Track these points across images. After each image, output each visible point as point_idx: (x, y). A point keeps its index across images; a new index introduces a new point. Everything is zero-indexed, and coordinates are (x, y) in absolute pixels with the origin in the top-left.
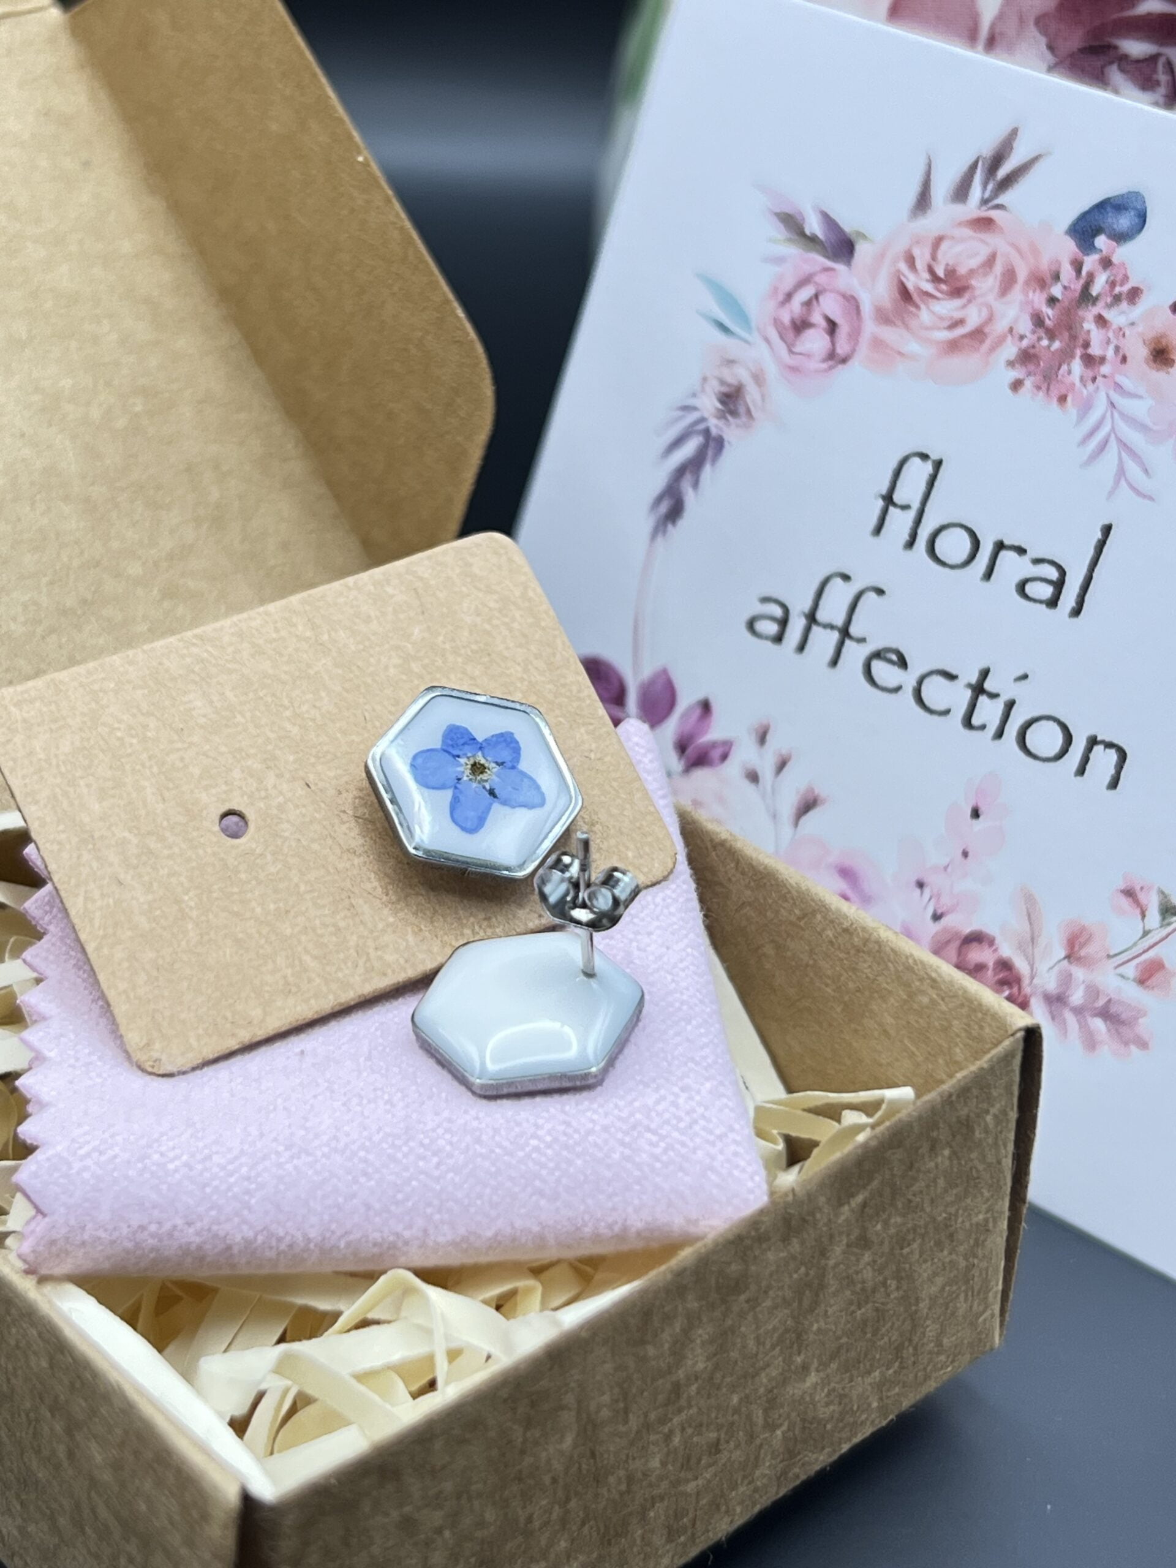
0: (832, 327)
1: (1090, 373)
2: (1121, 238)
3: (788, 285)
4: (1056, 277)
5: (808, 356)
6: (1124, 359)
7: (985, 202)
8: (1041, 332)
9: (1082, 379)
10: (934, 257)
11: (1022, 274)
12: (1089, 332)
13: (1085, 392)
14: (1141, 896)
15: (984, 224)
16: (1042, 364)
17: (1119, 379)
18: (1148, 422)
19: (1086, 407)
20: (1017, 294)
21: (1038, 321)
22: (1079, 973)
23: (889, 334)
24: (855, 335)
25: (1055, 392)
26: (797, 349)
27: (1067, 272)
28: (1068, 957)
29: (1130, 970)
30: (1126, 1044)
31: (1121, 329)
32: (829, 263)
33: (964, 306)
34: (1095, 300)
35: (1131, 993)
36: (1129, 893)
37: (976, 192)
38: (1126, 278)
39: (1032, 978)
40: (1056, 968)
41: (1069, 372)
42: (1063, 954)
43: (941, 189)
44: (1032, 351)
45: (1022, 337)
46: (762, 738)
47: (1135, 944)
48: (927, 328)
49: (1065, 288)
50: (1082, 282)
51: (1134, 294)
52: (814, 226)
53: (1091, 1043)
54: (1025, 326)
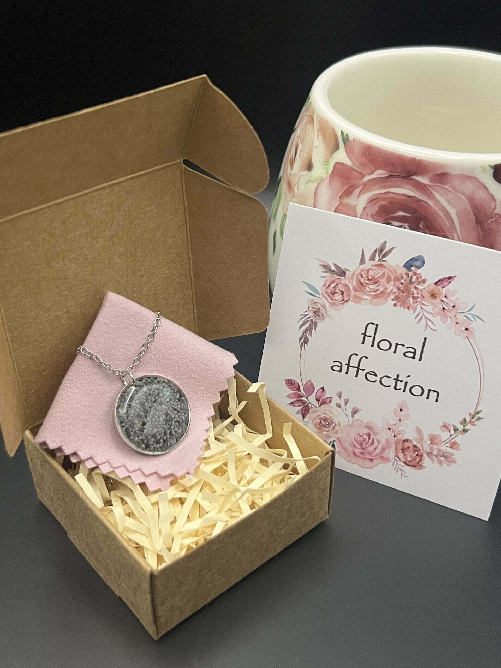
0: (342, 293)
1: (415, 301)
2: (418, 267)
3: (328, 283)
4: (403, 278)
5: (337, 300)
6: (424, 297)
7: (379, 260)
8: (400, 292)
9: (413, 302)
10: (368, 274)
11: (393, 277)
12: (413, 291)
13: (414, 306)
14: (448, 427)
15: (380, 266)
16: (402, 299)
17: (423, 302)
18: (433, 313)
19: (415, 310)
20: (392, 282)
21: (399, 289)
22: (435, 447)
23: (358, 294)
24: (349, 295)
25: (406, 306)
26: (334, 299)
27: (405, 276)
28: (431, 443)
29: (448, 445)
30: (450, 462)
31: (421, 289)
32: (339, 277)
33: (378, 286)
34: (414, 283)
35: (449, 450)
36: (445, 426)
37: (377, 258)
38: (421, 277)
39: (423, 449)
40: (428, 447)
41: (409, 301)
42: (430, 443)
43: (367, 257)
44: (398, 296)
45: (395, 293)
46: (340, 396)
47: (449, 438)
48: (369, 292)
49: (405, 280)
50: (409, 279)
51: (424, 281)
52: (333, 268)
53: (440, 463)
54: (395, 290)
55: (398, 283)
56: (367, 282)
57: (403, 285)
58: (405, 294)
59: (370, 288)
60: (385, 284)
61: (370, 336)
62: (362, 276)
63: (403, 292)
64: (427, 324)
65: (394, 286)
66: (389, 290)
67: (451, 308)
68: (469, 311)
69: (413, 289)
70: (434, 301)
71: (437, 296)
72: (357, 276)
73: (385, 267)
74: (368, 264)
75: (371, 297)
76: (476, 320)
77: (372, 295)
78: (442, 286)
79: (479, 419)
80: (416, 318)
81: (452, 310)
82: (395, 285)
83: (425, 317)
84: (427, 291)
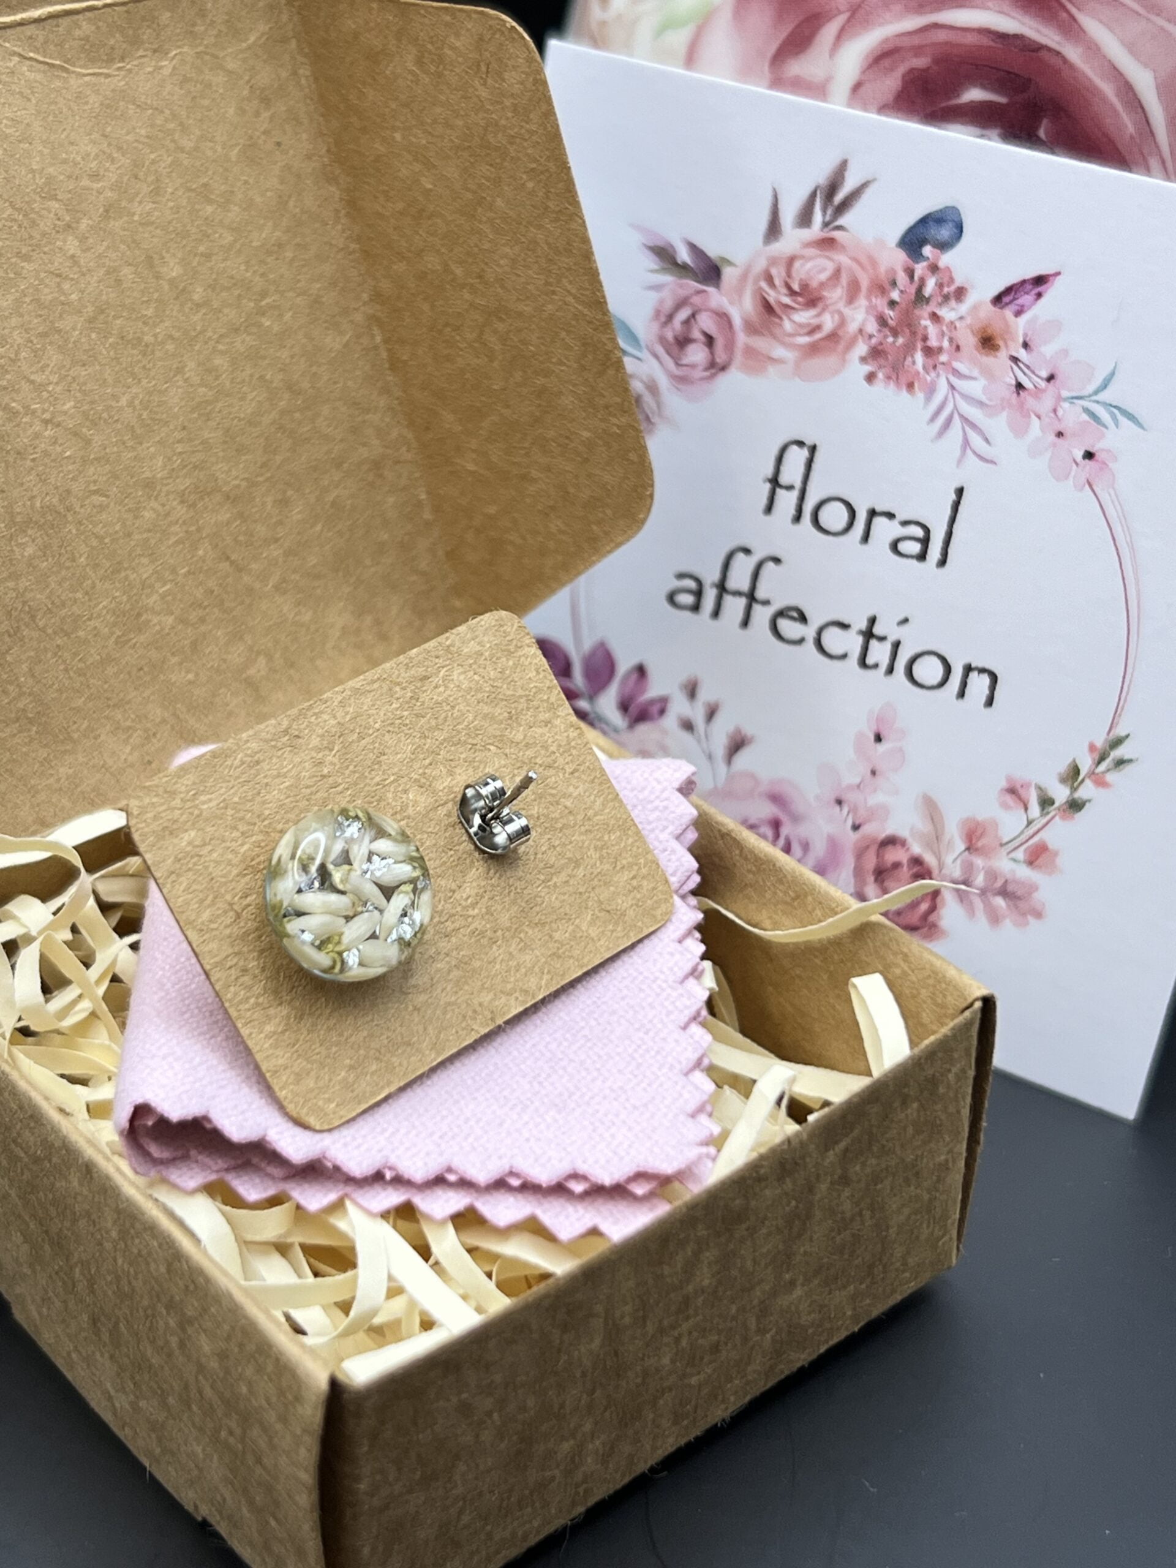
55: (881, 303)
56: (787, 300)
57: (897, 307)
58: (900, 341)
59: (794, 322)
60: (841, 306)
61: (790, 488)
62: (770, 280)
63: (895, 333)
64: (966, 443)
65: (867, 312)
66: (852, 327)
67: (1043, 384)
68: (1096, 392)
69: (926, 322)
70: (988, 360)
71: (1001, 343)
72: (756, 281)
73: (843, 248)
74: (793, 238)
75: (796, 354)
76: (1117, 426)
77: (800, 347)
78: (1013, 307)
79: (1120, 763)
80: (933, 419)
81: (1043, 391)
82: (871, 308)
83: (961, 416)
84: (970, 327)
